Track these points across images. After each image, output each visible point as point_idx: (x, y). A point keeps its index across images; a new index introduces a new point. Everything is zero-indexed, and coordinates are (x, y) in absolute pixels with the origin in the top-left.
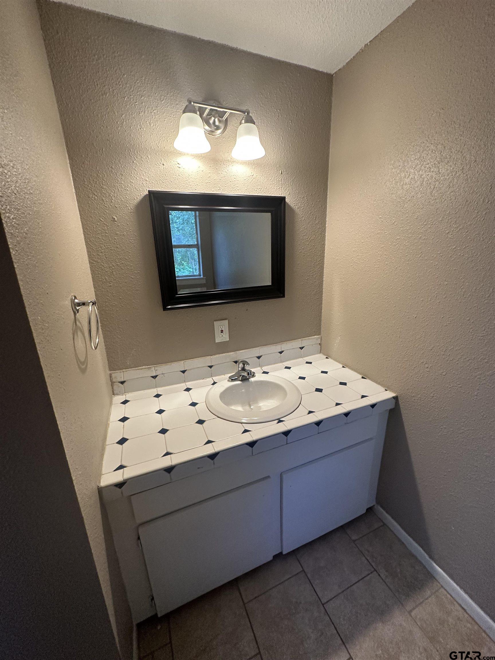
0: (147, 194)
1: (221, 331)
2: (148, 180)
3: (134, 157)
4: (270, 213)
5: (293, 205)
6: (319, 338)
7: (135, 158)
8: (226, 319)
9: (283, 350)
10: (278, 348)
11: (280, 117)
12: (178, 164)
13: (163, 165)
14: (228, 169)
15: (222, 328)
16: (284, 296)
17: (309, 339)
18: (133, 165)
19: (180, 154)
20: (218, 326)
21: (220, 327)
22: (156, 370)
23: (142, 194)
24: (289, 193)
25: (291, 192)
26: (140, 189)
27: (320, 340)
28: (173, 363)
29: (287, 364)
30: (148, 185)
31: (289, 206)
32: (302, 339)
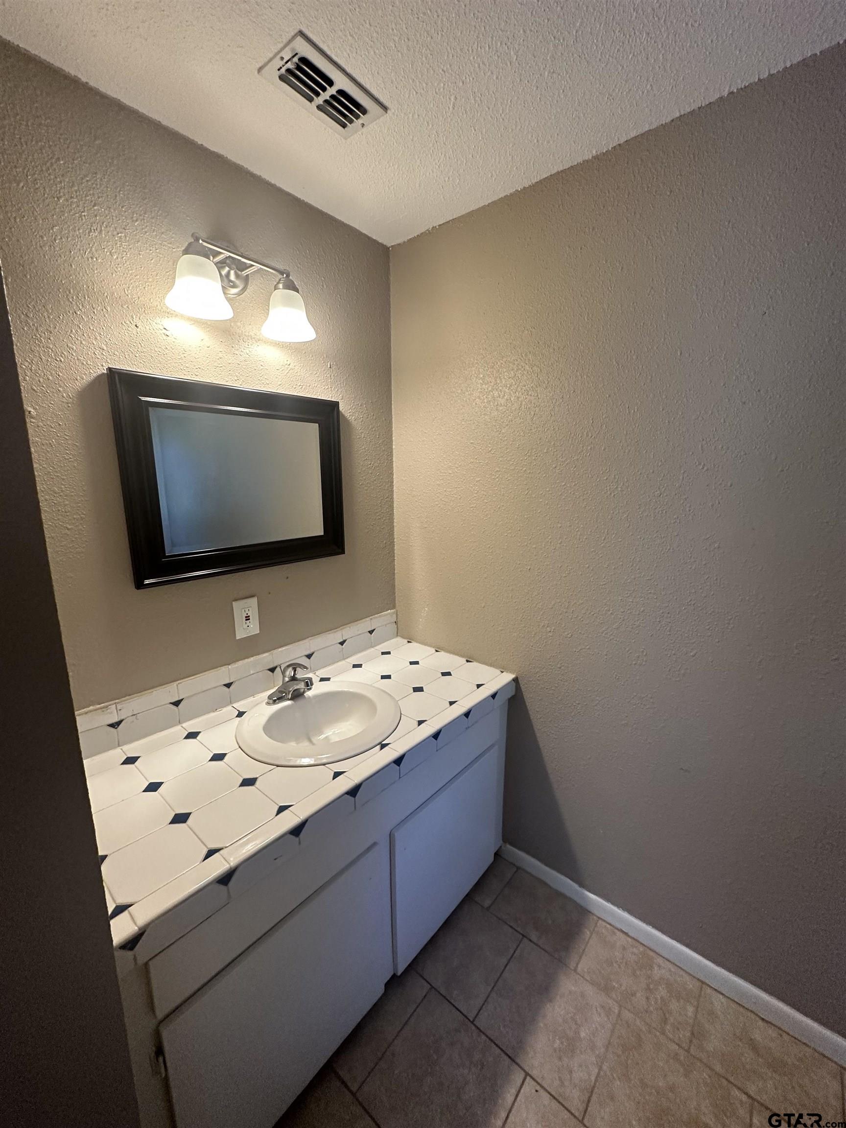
0: (103, 373)
1: (246, 617)
2: (105, 348)
3: (76, 303)
4: (317, 424)
5: (349, 414)
6: (393, 613)
7: (79, 307)
8: (252, 596)
9: (344, 639)
10: (338, 636)
11: (325, 286)
12: (165, 329)
13: (136, 326)
14: (250, 350)
15: (247, 612)
16: (343, 552)
17: (380, 616)
18: (74, 319)
19: (170, 314)
20: (240, 608)
21: (243, 610)
22: (120, 710)
23: (91, 371)
24: (342, 397)
25: (344, 395)
26: (89, 363)
27: (395, 616)
28: (156, 689)
29: (354, 660)
30: (105, 357)
31: (343, 415)
32: (371, 617)
